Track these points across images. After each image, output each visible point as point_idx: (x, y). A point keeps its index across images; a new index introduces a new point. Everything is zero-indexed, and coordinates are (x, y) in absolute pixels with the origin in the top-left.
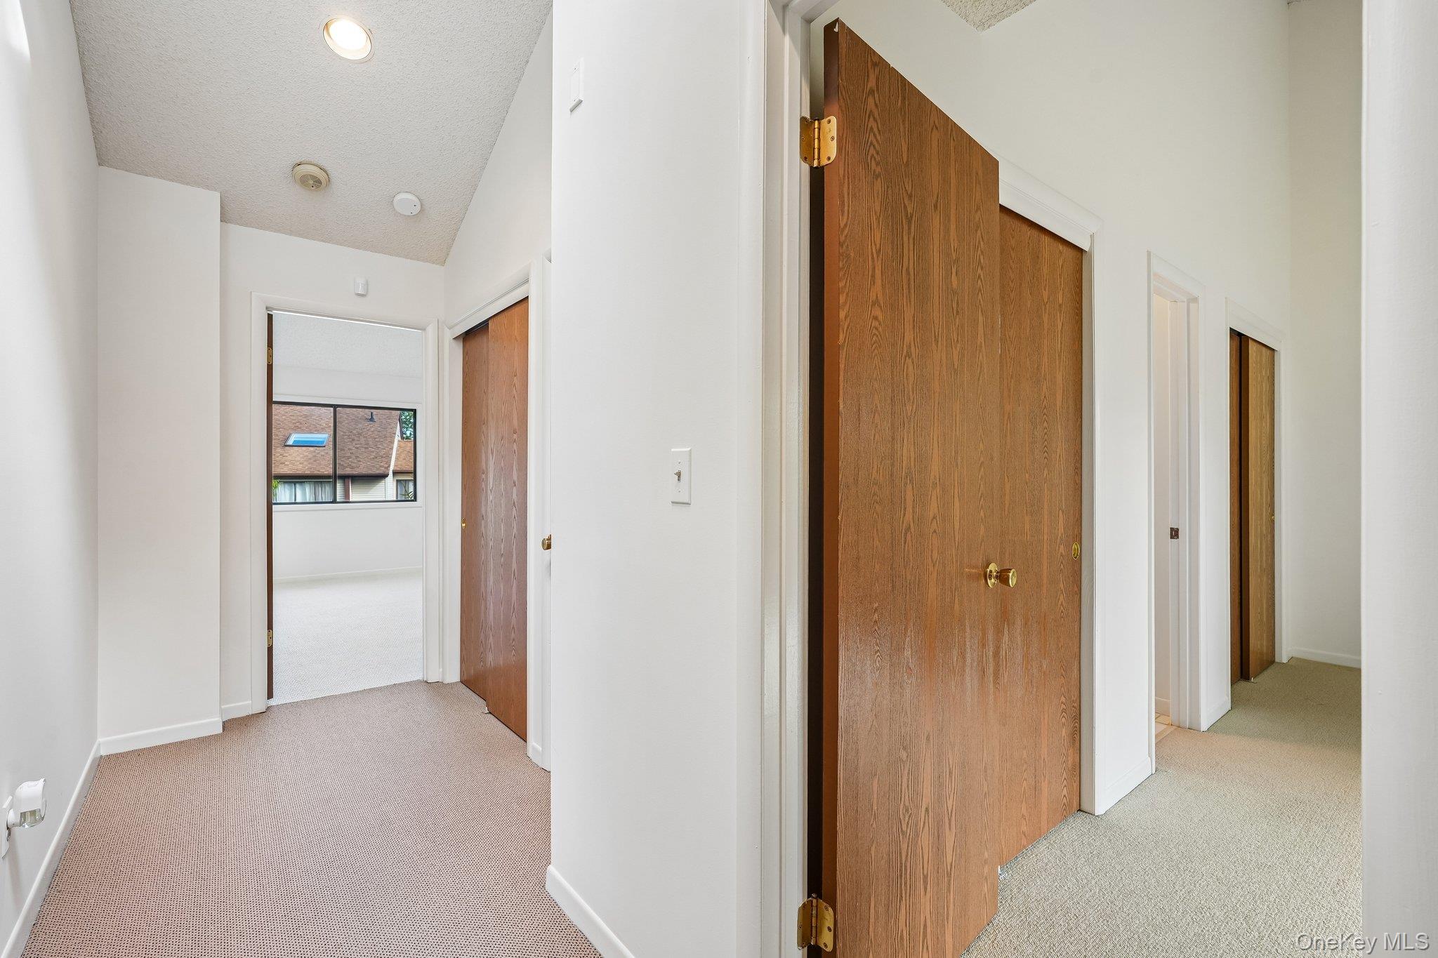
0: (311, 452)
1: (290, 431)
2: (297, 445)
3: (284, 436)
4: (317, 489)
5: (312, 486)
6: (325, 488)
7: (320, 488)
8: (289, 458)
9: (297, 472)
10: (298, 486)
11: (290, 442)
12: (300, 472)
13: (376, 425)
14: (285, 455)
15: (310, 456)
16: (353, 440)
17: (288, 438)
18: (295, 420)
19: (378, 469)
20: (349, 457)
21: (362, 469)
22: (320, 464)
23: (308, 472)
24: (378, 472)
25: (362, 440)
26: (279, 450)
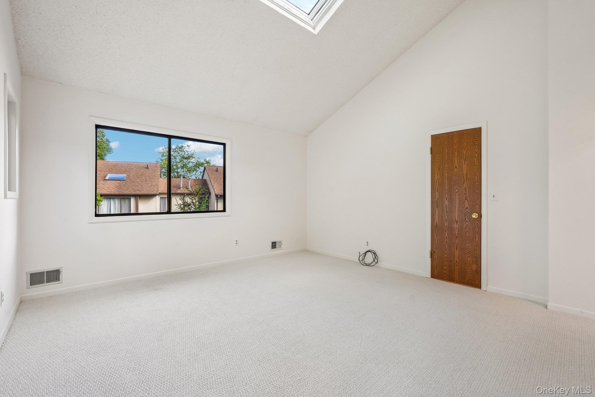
0: (118, 183)
1: (107, 173)
2: (110, 179)
3: (104, 175)
4: (122, 201)
5: (119, 200)
6: (126, 200)
7: (123, 201)
8: (107, 186)
9: (111, 193)
10: (111, 200)
11: (107, 178)
12: (113, 193)
13: (150, 170)
14: (105, 184)
15: (118, 185)
16: (139, 177)
17: (106, 176)
18: (109, 167)
19: (153, 192)
20: (138, 186)
21: (145, 192)
22: (123, 189)
23: (117, 193)
24: (153, 193)
25: (144, 177)
26: (102, 182)
